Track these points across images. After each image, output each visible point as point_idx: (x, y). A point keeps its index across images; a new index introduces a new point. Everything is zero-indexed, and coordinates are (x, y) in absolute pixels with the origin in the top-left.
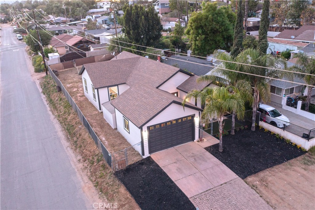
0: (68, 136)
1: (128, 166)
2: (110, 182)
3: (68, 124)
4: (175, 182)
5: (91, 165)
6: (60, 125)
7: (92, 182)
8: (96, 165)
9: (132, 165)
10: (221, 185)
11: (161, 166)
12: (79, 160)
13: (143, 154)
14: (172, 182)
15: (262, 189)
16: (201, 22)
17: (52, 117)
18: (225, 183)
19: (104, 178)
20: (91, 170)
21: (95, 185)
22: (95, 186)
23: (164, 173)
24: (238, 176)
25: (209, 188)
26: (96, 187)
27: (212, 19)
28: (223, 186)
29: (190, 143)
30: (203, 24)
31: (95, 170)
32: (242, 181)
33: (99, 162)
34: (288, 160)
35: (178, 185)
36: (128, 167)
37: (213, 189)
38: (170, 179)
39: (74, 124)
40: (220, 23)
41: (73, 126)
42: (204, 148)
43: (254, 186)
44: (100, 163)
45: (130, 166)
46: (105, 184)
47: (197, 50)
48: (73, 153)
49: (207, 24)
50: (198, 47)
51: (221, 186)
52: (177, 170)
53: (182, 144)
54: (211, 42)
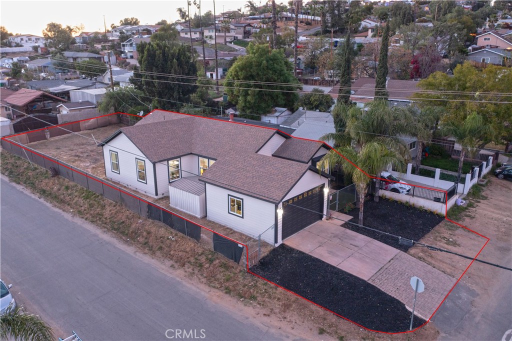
0: (123, 238)
1: (262, 259)
2: (250, 283)
3: (110, 221)
4: (338, 267)
5: (199, 268)
6: (93, 225)
7: (217, 288)
8: (209, 266)
9: (266, 257)
10: (390, 261)
11: (307, 253)
12: (172, 266)
13: (276, 241)
14: (334, 267)
15: (429, 259)
16: (251, 70)
17: (68, 216)
18: (392, 259)
19: (235, 280)
20: (205, 275)
21: (225, 291)
22: (226, 293)
23: (317, 259)
24: (399, 251)
25: (380, 268)
26: (230, 294)
27: (267, 67)
28: (391, 262)
29: (318, 222)
30: (254, 74)
31: (211, 272)
32: (407, 254)
33: (212, 262)
34: (433, 228)
35: (344, 270)
36: (262, 261)
37: (385, 268)
38: (329, 264)
39: (124, 219)
40: (278, 72)
41: (123, 222)
42: (340, 226)
43: (421, 258)
44: (214, 263)
45: (264, 258)
46: (241, 287)
47: (249, 108)
48: (153, 258)
49: (260, 73)
50: (250, 104)
51: (390, 263)
52: (329, 254)
53: (311, 224)
54: (266, 98)
